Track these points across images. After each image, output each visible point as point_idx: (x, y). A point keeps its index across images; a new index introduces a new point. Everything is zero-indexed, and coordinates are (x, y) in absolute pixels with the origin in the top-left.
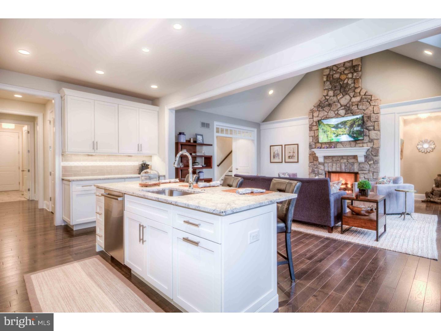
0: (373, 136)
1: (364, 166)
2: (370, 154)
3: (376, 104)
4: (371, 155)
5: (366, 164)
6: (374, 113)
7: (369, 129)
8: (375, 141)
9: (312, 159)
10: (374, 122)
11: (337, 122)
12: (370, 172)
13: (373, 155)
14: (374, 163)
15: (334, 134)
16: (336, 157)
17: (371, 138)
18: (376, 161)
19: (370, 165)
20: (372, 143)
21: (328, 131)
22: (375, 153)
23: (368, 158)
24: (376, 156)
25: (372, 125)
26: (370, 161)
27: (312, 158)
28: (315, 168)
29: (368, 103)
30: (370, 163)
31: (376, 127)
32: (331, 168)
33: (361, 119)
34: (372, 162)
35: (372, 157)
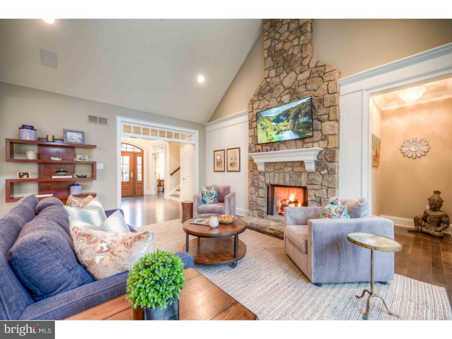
0: (327, 130)
1: (314, 177)
2: (322, 159)
3: (332, 78)
4: (324, 160)
5: (317, 174)
6: (328, 93)
7: (321, 119)
8: (330, 138)
9: (252, 168)
10: (329, 107)
11: (278, 112)
12: (323, 188)
13: (327, 160)
14: (328, 173)
15: (275, 130)
16: (279, 164)
17: (325, 134)
18: (331, 169)
19: (323, 176)
20: (326, 141)
21: (268, 127)
22: (330, 157)
23: (321, 165)
24: (331, 162)
25: (326, 113)
26: (323, 169)
27: (252, 166)
28: (255, 179)
29: (320, 79)
30: (322, 173)
31: (332, 116)
32: (273, 179)
33: (309, 103)
34: (325, 172)
35: (325, 164)
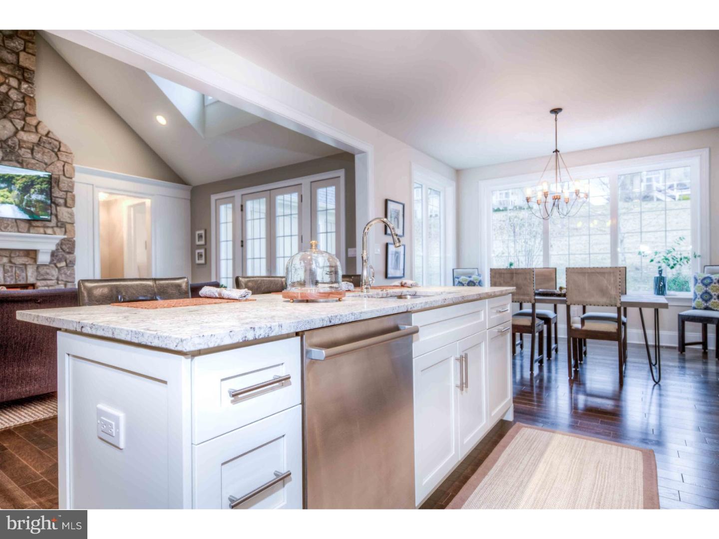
0: (64, 217)
1: (48, 271)
2: (59, 249)
3: (69, 161)
4: (61, 250)
5: (52, 267)
6: (64, 175)
7: (56, 202)
8: (68, 226)
10: (67, 192)
12: (60, 282)
13: (64, 251)
14: (67, 265)
17: (62, 220)
18: (70, 261)
19: (59, 269)
20: (63, 229)
22: (68, 248)
23: (57, 256)
24: (69, 253)
25: (62, 197)
26: (60, 261)
29: (54, 154)
30: (59, 265)
31: (69, 202)
33: (47, 180)
34: (63, 264)
35: (63, 255)
